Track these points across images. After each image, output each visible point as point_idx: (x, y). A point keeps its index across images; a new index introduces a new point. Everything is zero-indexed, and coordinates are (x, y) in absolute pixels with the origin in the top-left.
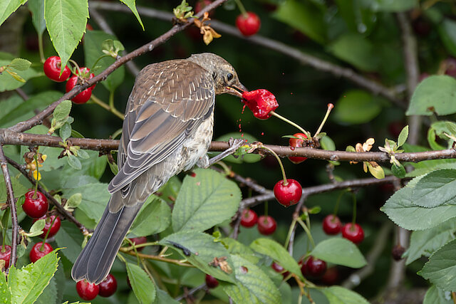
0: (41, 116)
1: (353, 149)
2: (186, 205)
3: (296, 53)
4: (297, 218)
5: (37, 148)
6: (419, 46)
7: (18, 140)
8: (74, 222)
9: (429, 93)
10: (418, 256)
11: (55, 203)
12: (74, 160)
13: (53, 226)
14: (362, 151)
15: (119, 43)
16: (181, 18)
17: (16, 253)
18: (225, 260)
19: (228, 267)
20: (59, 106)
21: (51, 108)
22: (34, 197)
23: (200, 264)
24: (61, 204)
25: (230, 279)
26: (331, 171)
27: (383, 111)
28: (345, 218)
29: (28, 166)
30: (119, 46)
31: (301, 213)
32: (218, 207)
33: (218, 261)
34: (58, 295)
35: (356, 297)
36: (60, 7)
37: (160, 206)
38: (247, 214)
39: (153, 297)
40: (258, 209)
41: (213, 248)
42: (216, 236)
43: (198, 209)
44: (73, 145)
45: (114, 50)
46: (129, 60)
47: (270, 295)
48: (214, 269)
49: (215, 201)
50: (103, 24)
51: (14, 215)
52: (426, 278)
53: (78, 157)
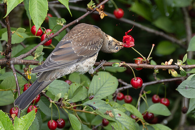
0: (31, 52)
1: (164, 64)
2: (94, 88)
3: (139, 25)
4: (141, 96)
5: (29, 66)
7: (20, 63)
8: (46, 97)
10: (193, 109)
13: (37, 98)
14: (168, 65)
15: (64, 19)
16: (91, 8)
17: (20, 111)
18: (111, 112)
19: (113, 115)
20: (38, 48)
21: (35, 48)
22: (28, 86)
23: (100, 113)
25: (113, 120)
26: (155, 75)
27: (177, 50)
28: (161, 96)
29: (26, 73)
30: (64, 21)
31: (143, 93)
32: (108, 88)
33: (108, 112)
34: (40, 128)
35: (167, 128)
36: (36, 5)
37: (82, 89)
38: (119, 95)
39: (80, 128)
41: (106, 106)
42: (107, 102)
43: (99, 89)
45: (62, 22)
46: (67, 27)
47: (131, 126)
48: (106, 115)
49: (106, 86)
50: (57, 13)
51: (19, 94)
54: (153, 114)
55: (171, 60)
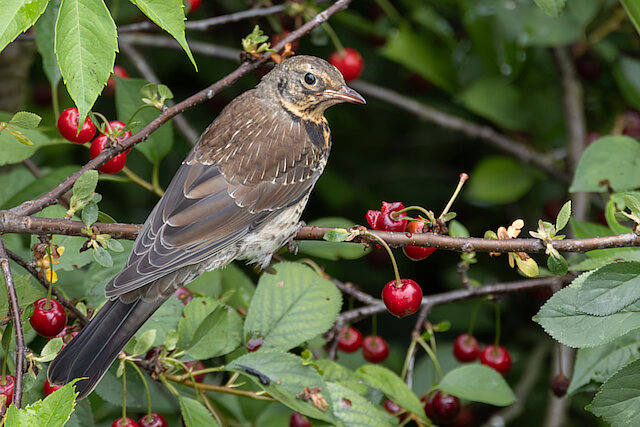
0: (56, 192)
1: (494, 235)
2: (264, 314)
3: (412, 105)
4: (417, 338)
5: (50, 238)
6: (586, 95)
7: (23, 227)
9: (602, 161)
10: (586, 380)
11: (79, 315)
12: (102, 253)
14: (506, 238)
15: (165, 87)
16: (253, 51)
17: (22, 385)
18: (319, 391)
19: (324, 401)
20: (81, 178)
21: (69, 181)
22: (47, 307)
23: (283, 396)
24: (86, 315)
25: (326, 418)
26: (464, 271)
27: (537, 185)
29: (39, 263)
30: (166, 93)
31: (423, 331)
32: (310, 316)
33: (309, 392)
36: (78, 37)
37: (225, 316)
38: (347, 333)
40: (362, 326)
41: (301, 374)
42: (305, 358)
43: (280, 319)
44: (101, 233)
45: (159, 98)
46: (180, 112)
48: (303, 403)
49: (304, 308)
50: (142, 65)
51: (19, 332)
52: (598, 415)
53: (108, 249)
54: (456, 399)
55: (519, 224)
